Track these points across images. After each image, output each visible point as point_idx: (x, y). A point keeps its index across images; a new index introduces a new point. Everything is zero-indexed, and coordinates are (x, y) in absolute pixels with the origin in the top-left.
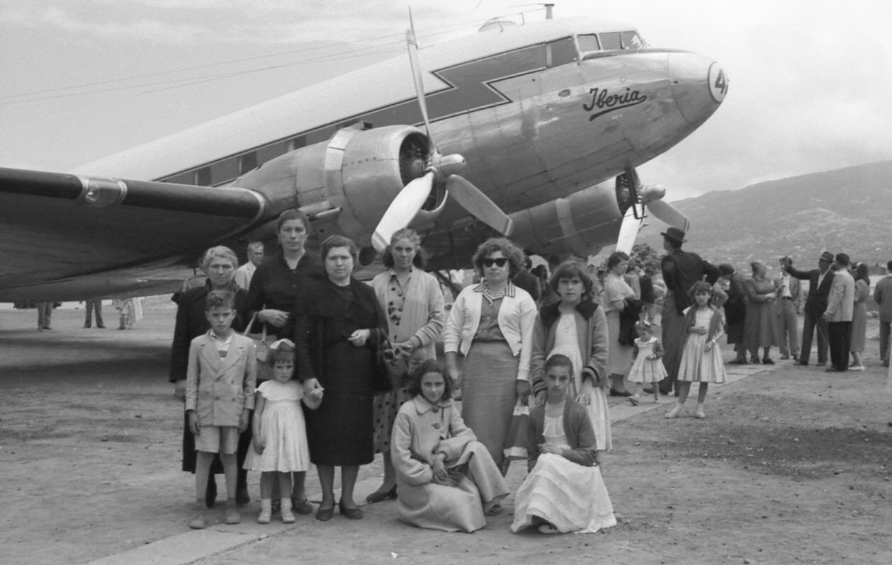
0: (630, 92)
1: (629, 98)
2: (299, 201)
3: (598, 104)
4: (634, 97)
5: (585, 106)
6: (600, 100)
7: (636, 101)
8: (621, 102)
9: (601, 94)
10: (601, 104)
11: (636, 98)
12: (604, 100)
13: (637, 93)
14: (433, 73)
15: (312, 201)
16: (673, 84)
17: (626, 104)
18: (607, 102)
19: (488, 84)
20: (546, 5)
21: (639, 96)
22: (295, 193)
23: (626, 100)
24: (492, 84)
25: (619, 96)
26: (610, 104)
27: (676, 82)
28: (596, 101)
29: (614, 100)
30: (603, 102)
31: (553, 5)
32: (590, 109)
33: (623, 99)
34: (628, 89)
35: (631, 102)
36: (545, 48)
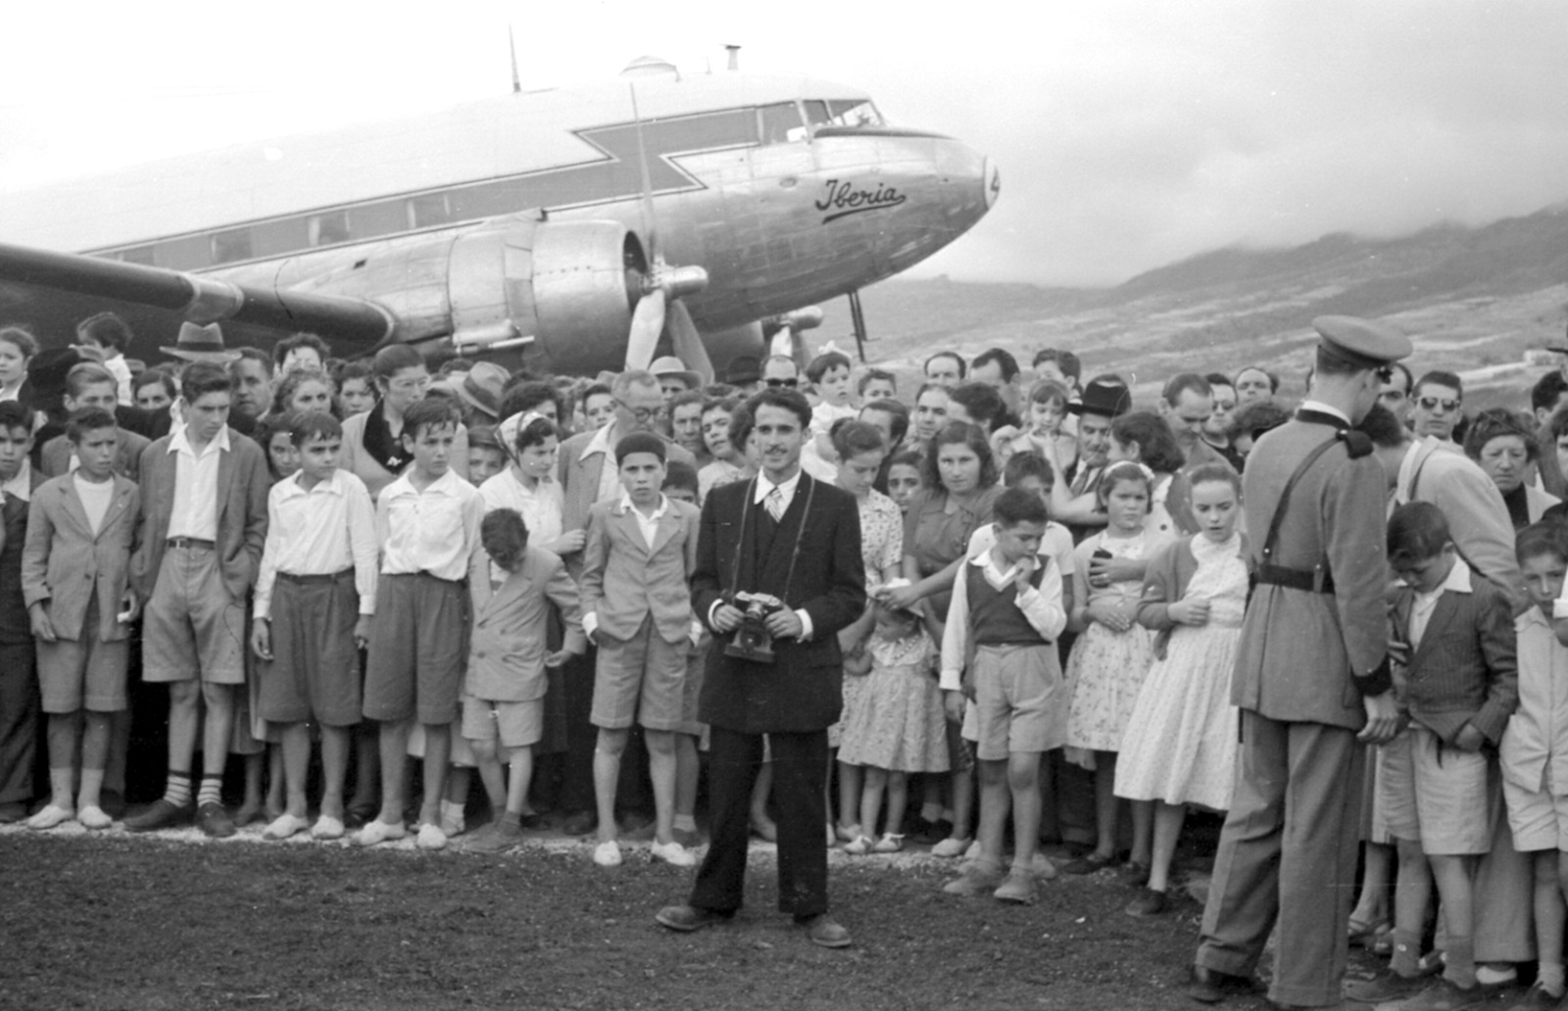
0: (884, 189)
1: (881, 196)
2: (455, 322)
3: (836, 201)
4: (889, 195)
5: (818, 205)
6: (839, 197)
7: (890, 202)
8: (870, 202)
9: (842, 188)
10: (840, 202)
11: (892, 198)
12: (847, 196)
13: (893, 191)
14: (575, 133)
15: (477, 323)
16: (942, 183)
17: (876, 204)
18: (850, 200)
19: (670, 158)
20: (730, 47)
21: (896, 195)
22: (447, 309)
23: (877, 200)
24: (675, 160)
25: (868, 192)
26: (854, 202)
27: (946, 180)
28: (835, 197)
29: (859, 199)
30: (845, 200)
31: (738, 47)
32: (825, 207)
33: (872, 198)
34: (881, 185)
35: (884, 203)
36: (754, 113)
